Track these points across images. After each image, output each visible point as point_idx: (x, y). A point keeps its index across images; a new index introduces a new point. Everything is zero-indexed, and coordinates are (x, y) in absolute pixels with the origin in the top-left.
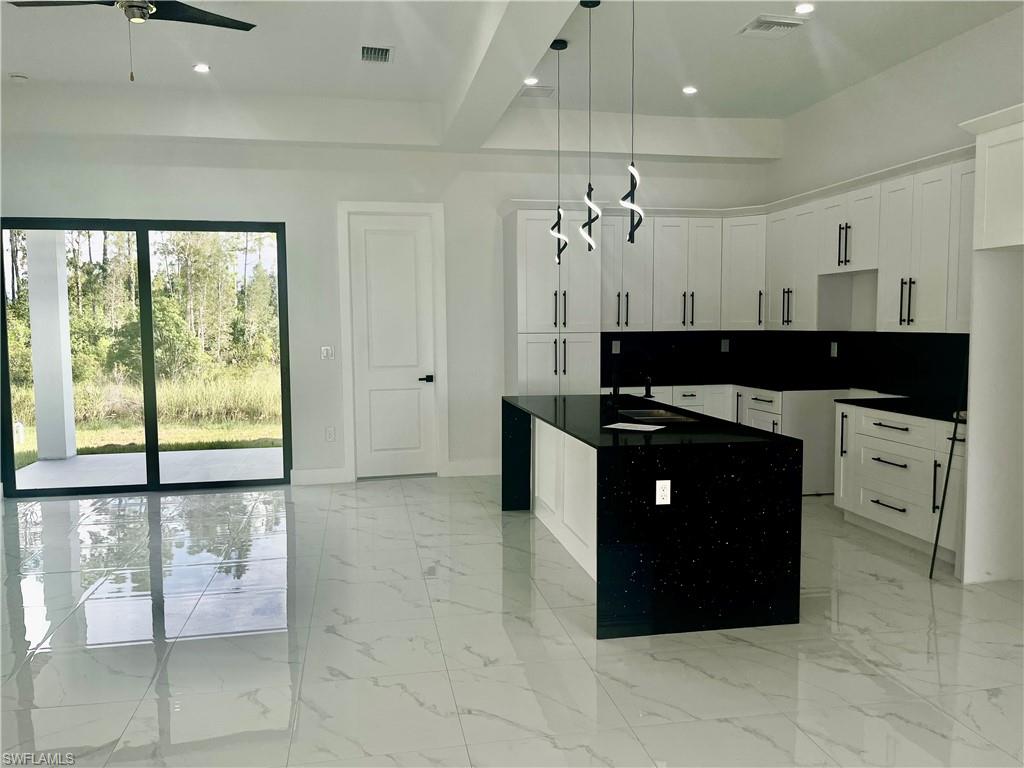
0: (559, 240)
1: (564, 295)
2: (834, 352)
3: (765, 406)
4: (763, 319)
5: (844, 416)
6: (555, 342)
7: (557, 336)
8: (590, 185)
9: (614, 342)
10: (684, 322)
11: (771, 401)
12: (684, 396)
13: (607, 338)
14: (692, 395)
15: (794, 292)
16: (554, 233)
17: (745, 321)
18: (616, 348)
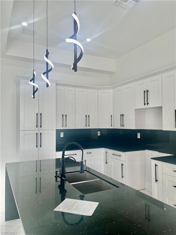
0: (34, 86)
1: (41, 114)
2: (139, 137)
3: (118, 158)
4: (112, 125)
5: (156, 165)
6: (37, 134)
7: (37, 132)
8: (47, 50)
9: (61, 133)
10: (86, 126)
11: (120, 156)
12: (87, 153)
13: (58, 132)
14: (90, 153)
15: (125, 115)
16: (32, 83)
17: (106, 125)
18: (62, 135)
